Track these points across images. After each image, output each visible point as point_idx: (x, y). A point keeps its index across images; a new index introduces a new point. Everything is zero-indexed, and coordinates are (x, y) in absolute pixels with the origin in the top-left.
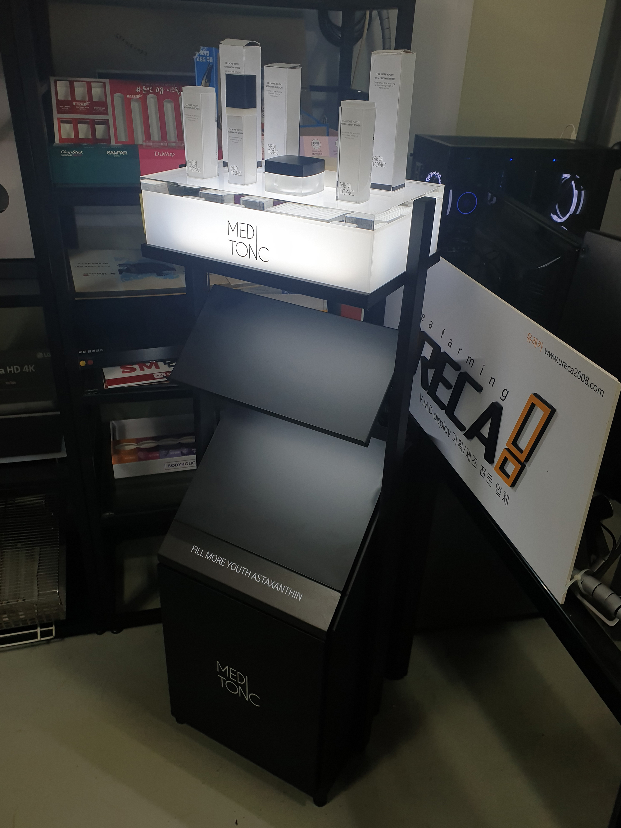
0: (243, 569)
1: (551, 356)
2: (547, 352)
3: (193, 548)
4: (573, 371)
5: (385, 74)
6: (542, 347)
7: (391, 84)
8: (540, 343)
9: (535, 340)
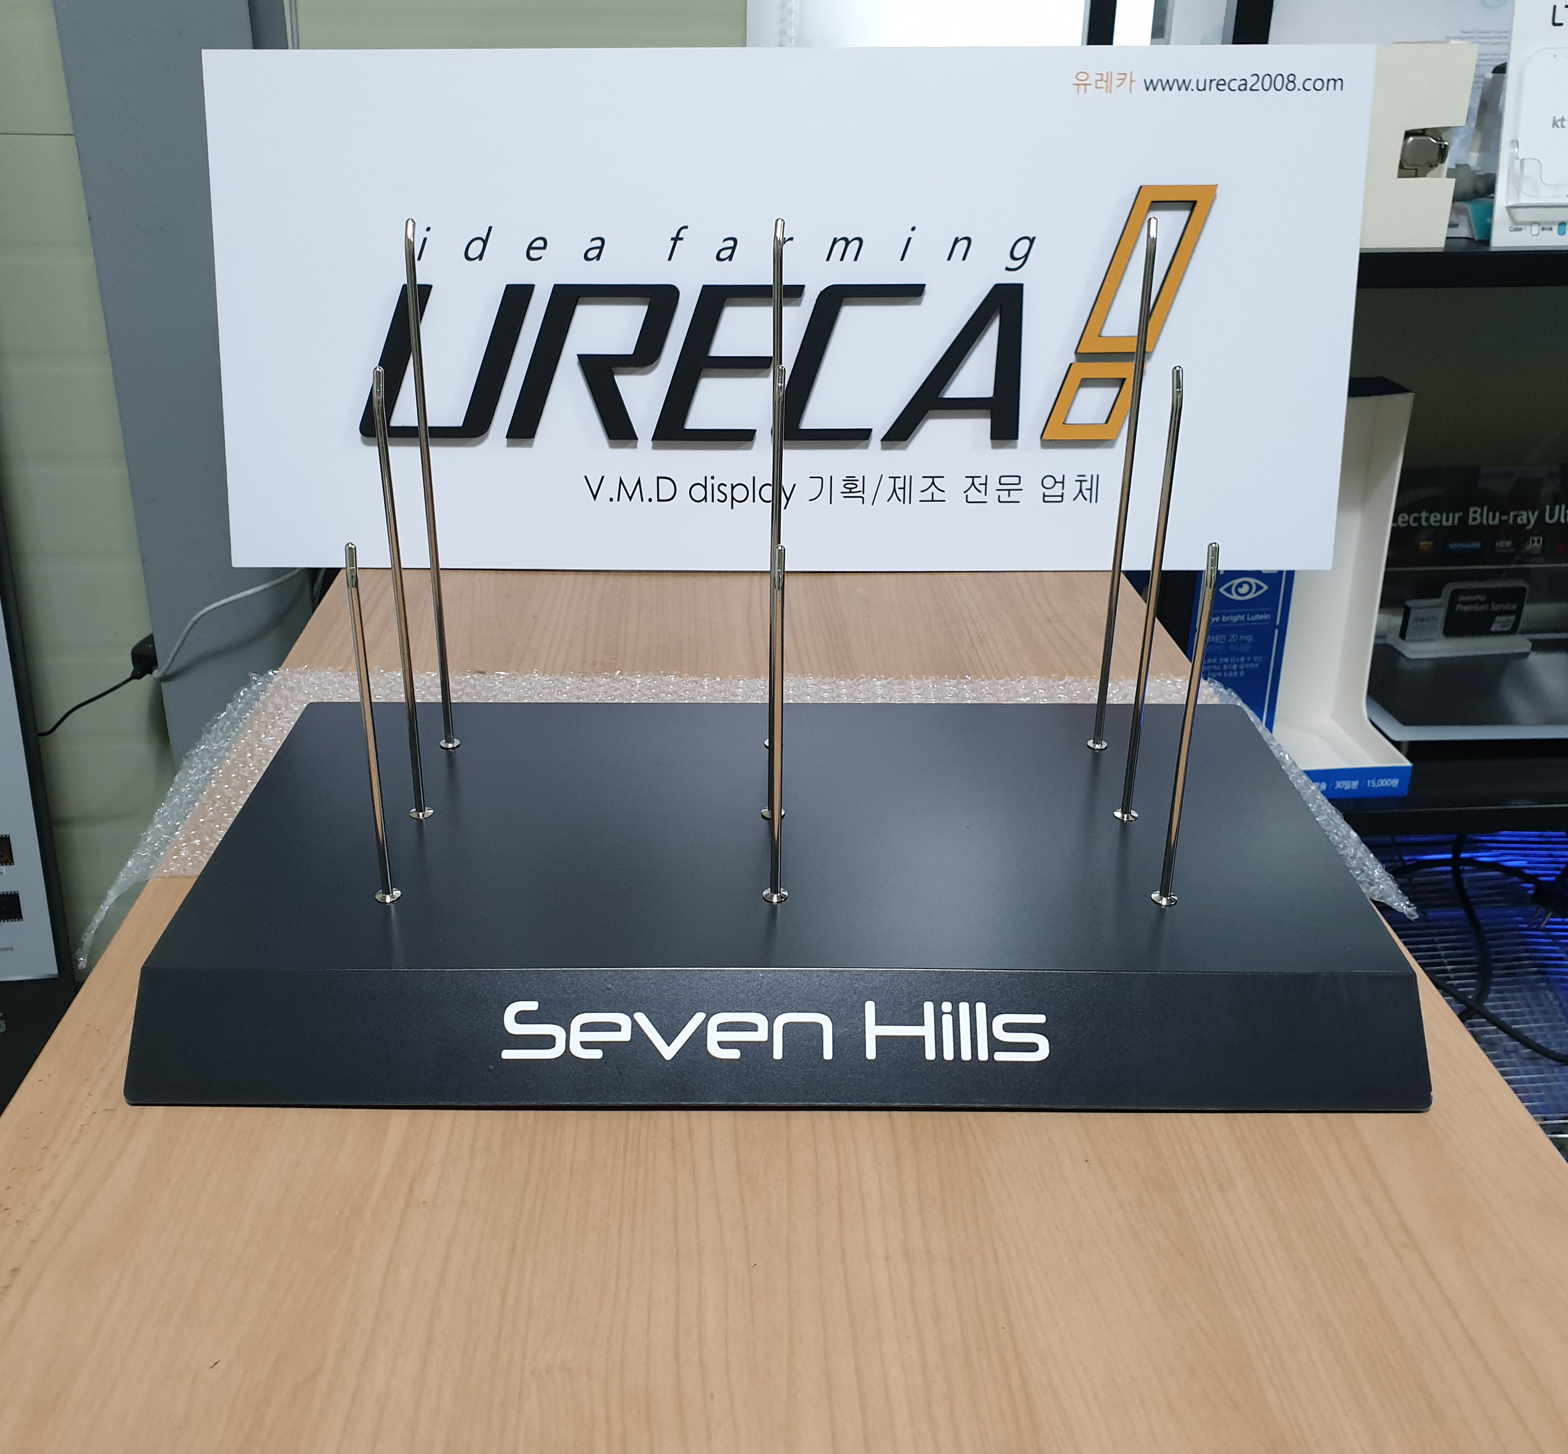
1: (1168, 85)
2: (1150, 85)
4: (1245, 84)
6: (1132, 81)
8: (1123, 77)
9: (1105, 79)
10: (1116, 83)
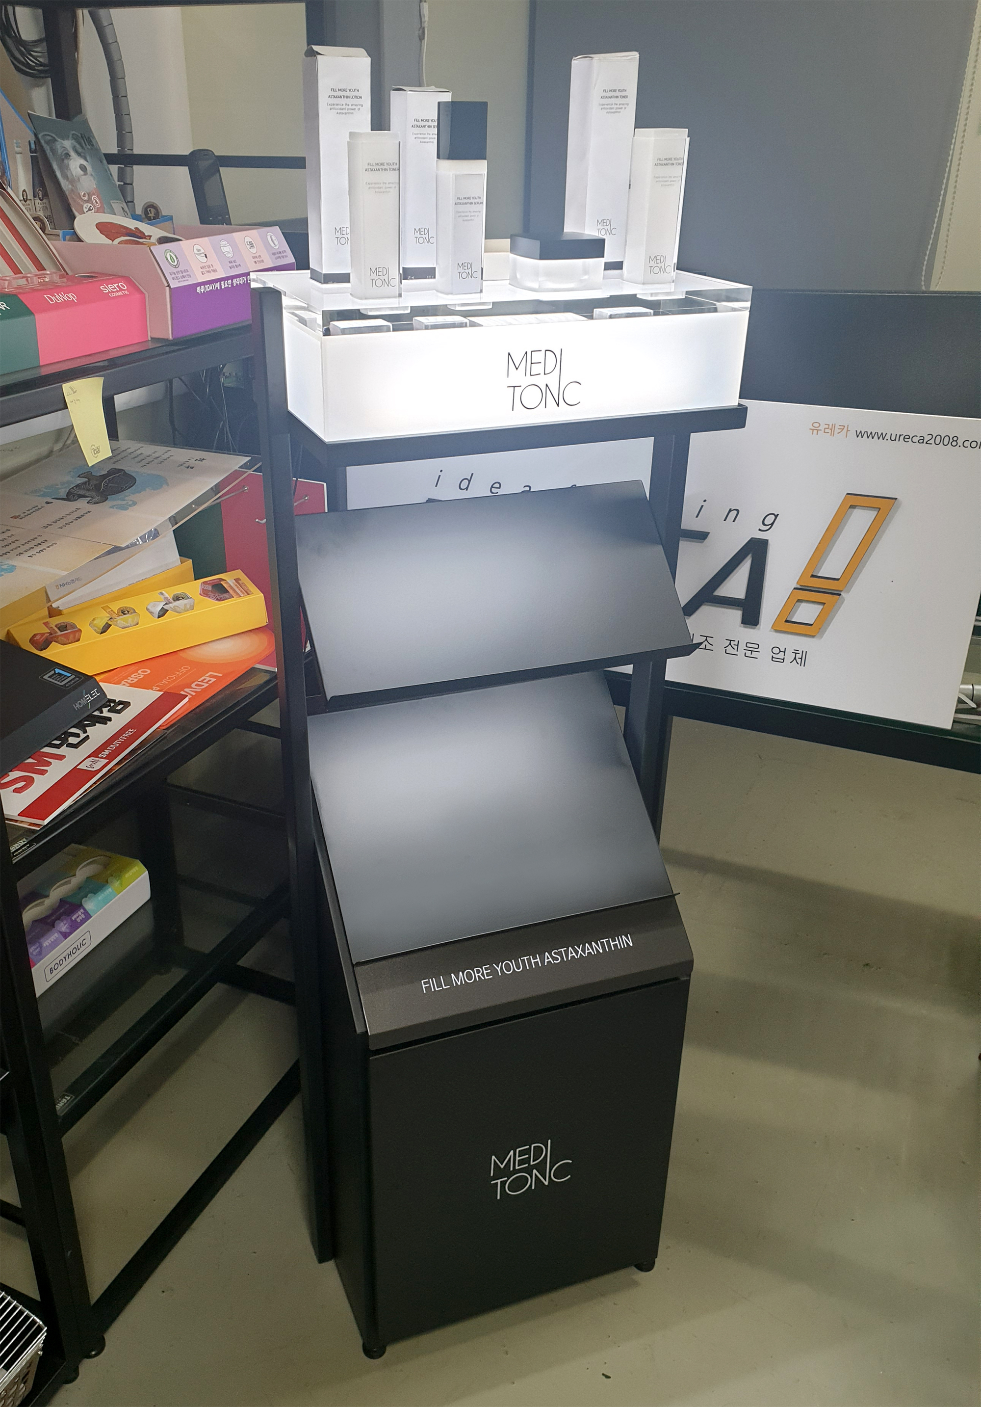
0: (523, 961)
1: (871, 435)
2: (859, 434)
3: (424, 986)
4: (923, 440)
5: (615, 91)
6: (848, 431)
7: (623, 104)
8: (842, 427)
9: (830, 427)
10: (837, 431)
